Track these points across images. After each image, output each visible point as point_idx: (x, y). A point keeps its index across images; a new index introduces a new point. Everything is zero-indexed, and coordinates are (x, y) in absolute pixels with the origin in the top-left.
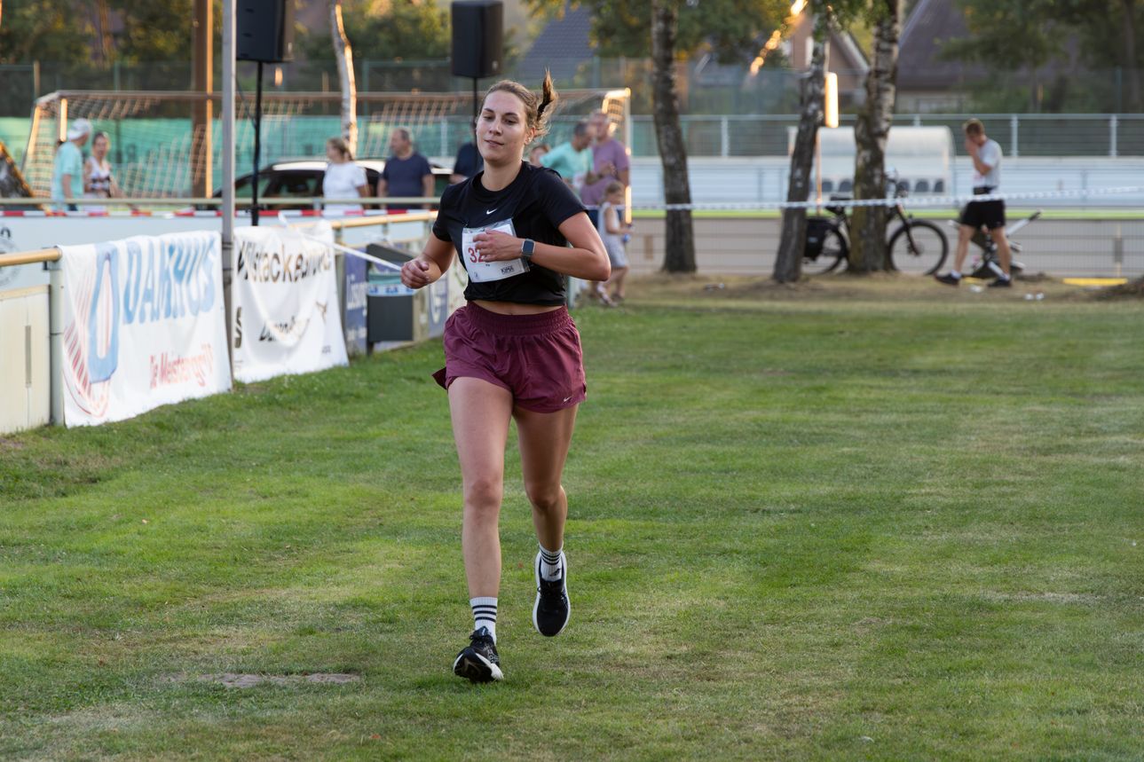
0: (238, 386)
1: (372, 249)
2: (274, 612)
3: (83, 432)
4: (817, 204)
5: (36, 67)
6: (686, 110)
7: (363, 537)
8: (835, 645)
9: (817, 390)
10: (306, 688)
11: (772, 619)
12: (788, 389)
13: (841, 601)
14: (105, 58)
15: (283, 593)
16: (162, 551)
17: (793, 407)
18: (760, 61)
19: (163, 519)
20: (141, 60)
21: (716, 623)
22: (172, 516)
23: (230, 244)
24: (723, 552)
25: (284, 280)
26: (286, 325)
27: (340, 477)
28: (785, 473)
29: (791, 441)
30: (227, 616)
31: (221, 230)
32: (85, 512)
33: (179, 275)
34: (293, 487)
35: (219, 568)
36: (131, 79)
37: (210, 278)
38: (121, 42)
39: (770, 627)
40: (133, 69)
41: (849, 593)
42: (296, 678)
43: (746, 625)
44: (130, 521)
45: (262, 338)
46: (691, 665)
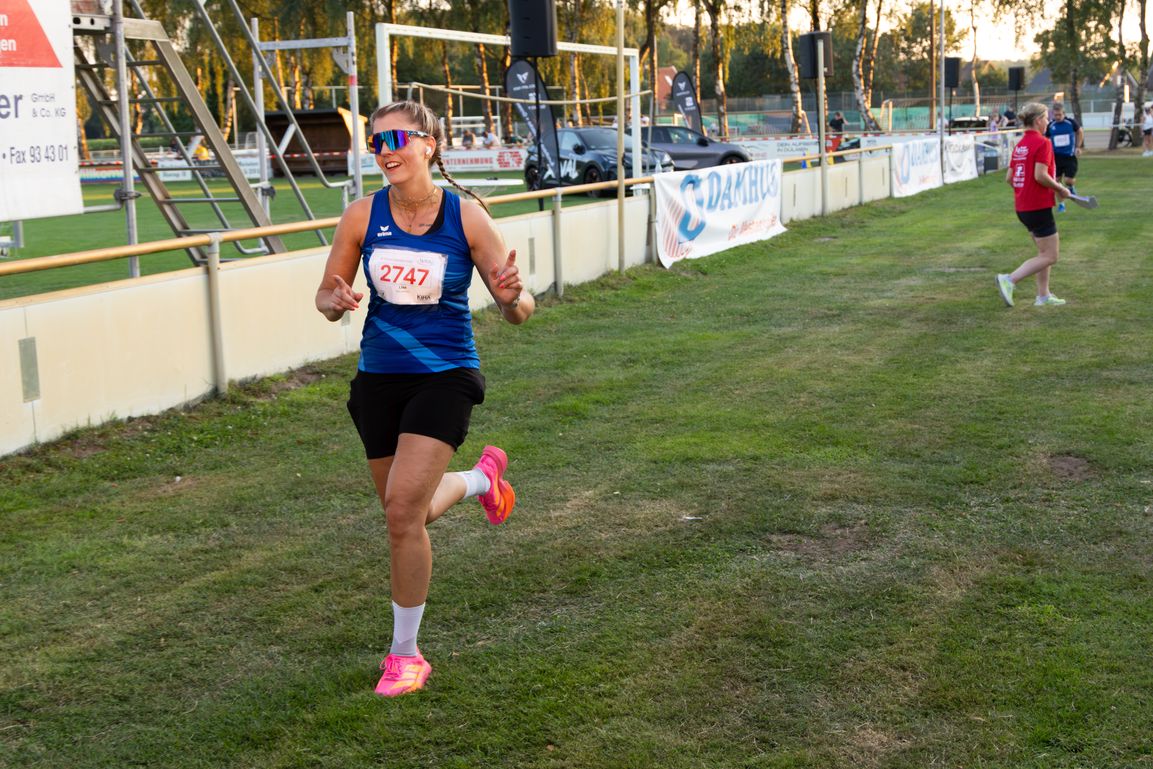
0: (945, 184)
1: (986, 143)
2: (959, 250)
4: (1122, 126)
5: (882, 93)
6: (1084, 97)
7: (985, 227)
8: (1133, 258)
9: (1124, 182)
10: (970, 272)
11: (1113, 250)
12: (1114, 182)
13: (1134, 244)
14: (903, 90)
15: (961, 244)
16: (924, 233)
17: (1117, 187)
18: (1103, 83)
19: (924, 223)
20: (913, 89)
21: (1095, 251)
22: (927, 223)
23: (942, 142)
24: (1096, 231)
25: (959, 152)
26: (959, 166)
27: (977, 210)
28: (1115, 207)
29: (1117, 197)
30: (944, 251)
31: (939, 138)
32: (901, 222)
33: (928, 152)
34: (963, 213)
35: (942, 237)
36: (911, 96)
37: (937, 152)
38: (907, 85)
39: (1112, 253)
40: (911, 92)
41: (1137, 242)
42: (967, 269)
43: (1105, 252)
44: (914, 224)
45: (952, 170)
46: (1088, 264)
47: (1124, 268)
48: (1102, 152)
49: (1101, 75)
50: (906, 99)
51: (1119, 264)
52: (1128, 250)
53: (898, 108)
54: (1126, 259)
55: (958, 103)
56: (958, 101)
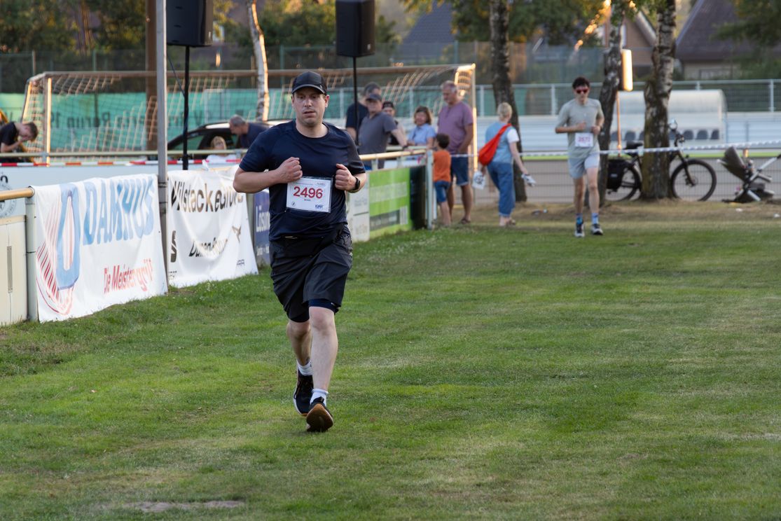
0: (172, 290)
2: (184, 456)
3: (52, 325)
4: (617, 149)
6: (520, 80)
7: (257, 401)
8: (604, 474)
9: (609, 287)
10: (202, 512)
11: (558, 456)
12: (587, 287)
13: (612, 442)
14: (86, 48)
15: (193, 442)
16: (104, 413)
17: (590, 300)
18: (581, 42)
19: (107, 389)
20: (114, 48)
21: (516, 459)
22: (114, 387)
23: (164, 183)
24: (526, 408)
25: (207, 210)
26: (209, 245)
27: (244, 357)
28: (578, 349)
29: (586, 325)
30: (149, 460)
31: (157, 173)
32: (49, 385)
33: (127, 207)
34: (207, 364)
35: (146, 425)
36: (106, 63)
37: (150, 209)
38: (98, 36)
39: (556, 462)
40: (108, 55)
41: (618, 436)
42: (197, 505)
43: (537, 461)
44: (82, 391)
45: (191, 255)
46: (494, 490)
47: (577, 497)
48: (569, 213)
49: (576, 23)
50: (95, 72)
51: (569, 490)
52: (594, 456)
53: (68, 95)
54: (586, 478)
55: (212, 86)
56: (213, 81)
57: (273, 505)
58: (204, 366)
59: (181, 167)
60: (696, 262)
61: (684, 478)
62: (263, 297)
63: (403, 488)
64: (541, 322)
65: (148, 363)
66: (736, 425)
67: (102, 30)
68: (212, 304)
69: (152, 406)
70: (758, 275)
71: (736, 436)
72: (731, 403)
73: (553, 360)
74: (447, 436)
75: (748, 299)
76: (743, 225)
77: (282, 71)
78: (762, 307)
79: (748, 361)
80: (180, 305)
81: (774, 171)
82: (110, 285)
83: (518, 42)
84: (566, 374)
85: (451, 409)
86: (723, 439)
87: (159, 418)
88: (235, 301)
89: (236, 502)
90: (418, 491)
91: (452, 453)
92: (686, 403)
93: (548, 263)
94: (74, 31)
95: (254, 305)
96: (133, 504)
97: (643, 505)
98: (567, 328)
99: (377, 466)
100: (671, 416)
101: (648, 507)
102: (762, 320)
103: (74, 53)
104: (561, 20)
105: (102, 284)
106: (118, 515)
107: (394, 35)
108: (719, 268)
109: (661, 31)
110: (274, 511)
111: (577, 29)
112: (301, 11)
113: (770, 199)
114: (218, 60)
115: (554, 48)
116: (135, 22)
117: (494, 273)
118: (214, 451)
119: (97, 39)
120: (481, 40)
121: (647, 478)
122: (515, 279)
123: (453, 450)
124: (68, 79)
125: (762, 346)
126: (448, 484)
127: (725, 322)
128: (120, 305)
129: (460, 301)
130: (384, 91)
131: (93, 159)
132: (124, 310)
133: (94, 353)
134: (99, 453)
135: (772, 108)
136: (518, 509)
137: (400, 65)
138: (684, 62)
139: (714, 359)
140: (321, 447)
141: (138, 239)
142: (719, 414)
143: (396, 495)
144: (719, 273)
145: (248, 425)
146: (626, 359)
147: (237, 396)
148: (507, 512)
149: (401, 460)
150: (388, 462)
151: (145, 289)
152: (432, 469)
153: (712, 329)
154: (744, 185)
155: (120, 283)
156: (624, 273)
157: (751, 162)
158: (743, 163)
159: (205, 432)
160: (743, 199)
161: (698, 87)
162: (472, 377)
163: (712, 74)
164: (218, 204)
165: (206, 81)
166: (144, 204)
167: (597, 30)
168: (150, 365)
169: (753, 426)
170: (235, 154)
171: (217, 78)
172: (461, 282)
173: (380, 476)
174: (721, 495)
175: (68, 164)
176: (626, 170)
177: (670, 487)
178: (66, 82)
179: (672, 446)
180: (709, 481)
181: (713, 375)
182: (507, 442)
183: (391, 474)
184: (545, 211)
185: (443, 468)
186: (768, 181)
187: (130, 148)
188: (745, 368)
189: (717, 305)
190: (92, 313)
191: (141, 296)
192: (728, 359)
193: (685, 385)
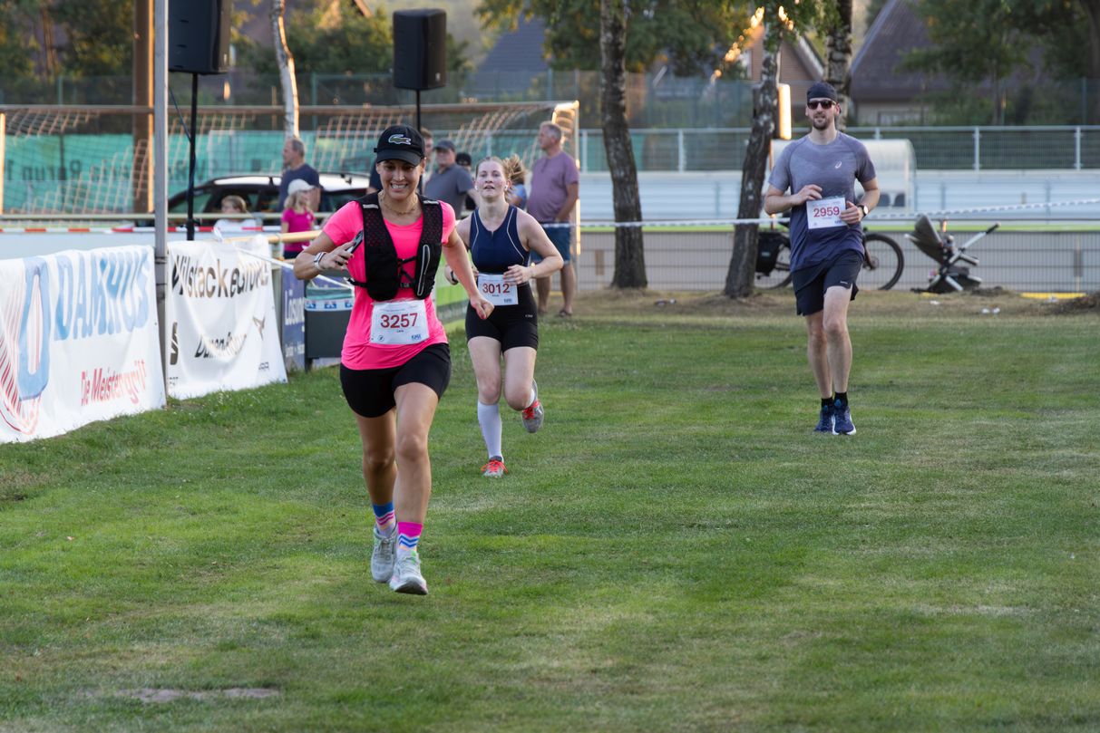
0: (173, 402)
2: (196, 627)
3: (12, 449)
6: (638, 123)
7: (291, 553)
8: (763, 659)
9: (762, 405)
10: (222, 703)
11: (700, 633)
12: (733, 404)
13: (772, 615)
14: (49, 73)
15: (206, 609)
16: (86, 568)
17: (737, 422)
18: (718, 73)
19: (88, 536)
20: (86, 74)
21: (643, 637)
22: (98, 533)
23: (163, 258)
24: (655, 568)
25: (219, 295)
26: (222, 342)
27: (271, 494)
28: (724, 488)
29: (732, 456)
30: (148, 632)
31: (154, 245)
32: (10, 529)
33: (113, 290)
34: (222, 504)
35: (143, 585)
36: (75, 94)
37: (144, 293)
38: (65, 56)
39: (697, 641)
40: (77, 84)
41: (780, 608)
42: (215, 694)
43: (673, 639)
44: (55, 538)
45: (198, 355)
46: (616, 679)
47: (730, 691)
48: (705, 305)
49: (712, 47)
50: (61, 106)
51: (716, 680)
52: (749, 634)
53: (28, 137)
54: (739, 664)
55: (223, 127)
56: (224, 120)
57: (318, 696)
58: (219, 505)
59: (185, 236)
60: (879, 372)
61: (871, 666)
62: (294, 414)
63: (492, 674)
64: (673, 452)
65: (143, 500)
66: (939, 595)
67: (69, 49)
68: (227, 423)
69: (149, 559)
70: (965, 391)
71: (940, 609)
72: (932, 564)
73: (691, 504)
74: (549, 605)
75: (951, 423)
76: (941, 323)
77: (314, 107)
78: (970, 435)
79: (953, 508)
80: (183, 424)
81: (981, 250)
82: (89, 395)
83: (634, 71)
84: (708, 523)
85: (554, 568)
86: (922, 613)
87: (160, 576)
88: (258, 419)
89: (267, 690)
90: (512, 679)
91: (558, 628)
92: (871, 564)
93: (679, 371)
94: (33, 49)
95: (282, 424)
96: (128, 691)
97: (818, 701)
98: (707, 461)
99: (455, 643)
100: (852, 581)
101: (824, 704)
102: (970, 452)
103: (33, 80)
104: (692, 43)
105: (79, 394)
106: (108, 707)
107: (465, 60)
108: (909, 381)
109: (831, 59)
110: (320, 703)
111: (714, 56)
112: (340, 27)
113: (976, 288)
114: (227, 91)
115: (682, 80)
116: (116, 37)
117: (606, 384)
118: (235, 620)
119: (63, 62)
120: (584, 69)
121: (822, 664)
122: (634, 394)
123: (559, 624)
124: (27, 115)
125: (971, 488)
126: (552, 669)
127: (920, 454)
128: (102, 422)
129: (562, 422)
130: (455, 135)
131: (61, 223)
132: (108, 429)
133: (69, 487)
134: (80, 622)
135: (977, 165)
136: (648, 705)
137: (473, 102)
138: (857, 102)
139: (907, 505)
140: (380, 617)
141: (127, 333)
142: (916, 580)
143: (483, 683)
144: (910, 388)
145: (280, 586)
146: (788, 503)
147: (263, 547)
148: (634, 708)
149: (489, 636)
150: (471, 639)
151: (135, 401)
152: (530, 648)
153: (902, 463)
154: (941, 270)
155: (103, 392)
156: (782, 386)
157: (951, 237)
158: (940, 240)
159: (224, 595)
160: (940, 287)
161: (878, 135)
162: (581, 525)
163: (896, 119)
164: (235, 287)
165: (214, 119)
166: (135, 285)
167: (741, 57)
168: (146, 504)
169: (962, 597)
170: (254, 219)
171: (229, 116)
172: (563, 396)
173: (460, 657)
174: (922, 689)
175: (28, 231)
176: (781, 246)
177: (854, 677)
178: (25, 119)
179: (854, 622)
180: (905, 669)
181: (906, 526)
182: (631, 613)
183: (476, 655)
184: (672, 301)
185: (545, 648)
186: (974, 264)
187: (110, 210)
188: (949, 517)
189: (909, 432)
190: (64, 433)
191: (131, 409)
192: (925, 505)
193: (868, 540)
